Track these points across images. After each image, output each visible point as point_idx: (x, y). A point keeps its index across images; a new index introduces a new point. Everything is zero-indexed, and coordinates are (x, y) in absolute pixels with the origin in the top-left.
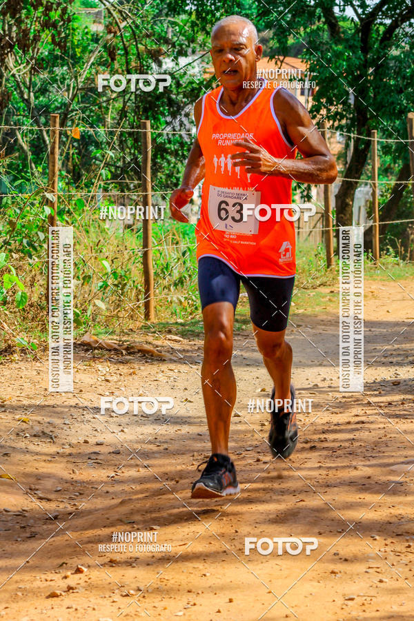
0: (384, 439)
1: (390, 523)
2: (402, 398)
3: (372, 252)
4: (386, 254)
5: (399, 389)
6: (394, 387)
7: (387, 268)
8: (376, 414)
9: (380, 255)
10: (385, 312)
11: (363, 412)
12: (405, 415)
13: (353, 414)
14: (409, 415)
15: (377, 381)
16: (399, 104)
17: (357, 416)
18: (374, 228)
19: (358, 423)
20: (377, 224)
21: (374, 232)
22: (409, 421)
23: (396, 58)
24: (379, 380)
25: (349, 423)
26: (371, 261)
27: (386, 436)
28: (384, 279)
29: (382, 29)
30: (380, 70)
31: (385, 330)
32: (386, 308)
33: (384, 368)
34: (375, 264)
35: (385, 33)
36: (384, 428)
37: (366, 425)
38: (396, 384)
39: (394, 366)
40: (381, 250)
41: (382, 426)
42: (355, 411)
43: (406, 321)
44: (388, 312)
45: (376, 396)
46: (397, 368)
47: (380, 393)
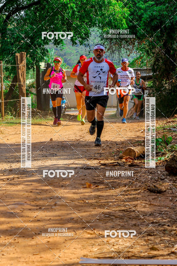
0: (5, 194)
1: (7, 230)
2: (13, 177)
4: (7, 114)
5: (12, 173)
6: (10, 172)
8: (2, 184)
9: (5, 115)
10: (6, 140)
12: (14, 184)
14: (16, 184)
15: (2, 170)
18: (2, 103)
20: (3, 101)
21: (2, 105)
22: (16, 186)
23: (10, 30)
24: (3, 169)
27: (6, 193)
32: (7, 138)
33: (6, 164)
34: (2, 119)
35: (6, 18)
36: (5, 190)
39: (10, 163)
40: (5, 112)
43: (15, 143)
44: (8, 139)
45: (2, 176)
46: (11, 164)
47: (4, 175)
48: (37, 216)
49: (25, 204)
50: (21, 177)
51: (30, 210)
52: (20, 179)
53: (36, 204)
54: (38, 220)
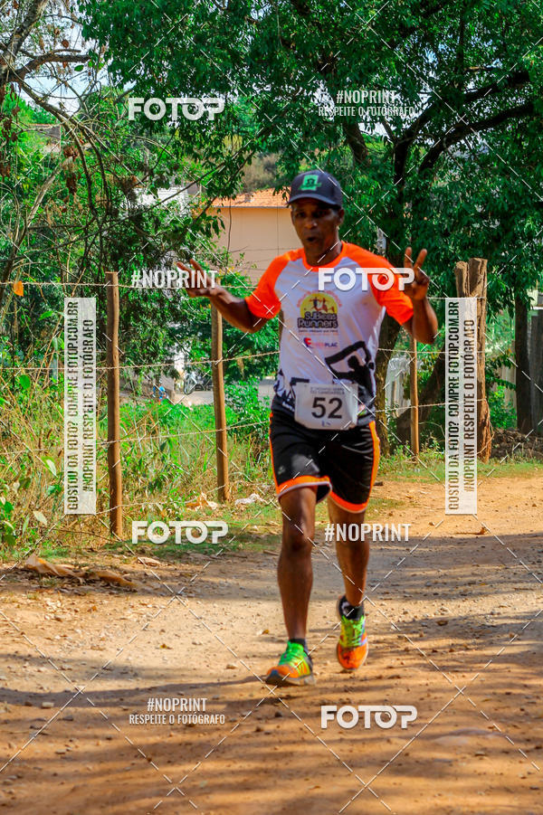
2: (450, 643)
3: (409, 444)
4: (428, 447)
5: (446, 630)
6: (440, 628)
7: (429, 465)
8: (416, 665)
9: (420, 448)
10: (427, 525)
11: (399, 662)
12: (455, 667)
13: (385, 665)
14: (460, 667)
15: (417, 620)
16: (443, 250)
17: (391, 668)
18: (412, 412)
19: (392, 678)
20: (416, 407)
21: (412, 417)
22: (460, 675)
23: (440, 191)
24: (419, 618)
25: (380, 678)
26: (408, 456)
27: (429, 695)
28: (426, 479)
29: (423, 152)
30: (420, 205)
31: (427, 550)
32: (429, 520)
33: (426, 602)
34: (414, 460)
35: (427, 158)
36: (427, 685)
37: (403, 681)
38: (443, 623)
39: (440, 598)
40: (422, 440)
41: (424, 682)
42: (387, 661)
43: (454, 536)
44: (431, 524)
45: (416, 640)
46: (444, 602)
47: (421, 636)
48: (529, 773)
49: (488, 733)
50: (474, 644)
51: (506, 752)
52: (471, 649)
53: (524, 733)
54: (532, 789)
